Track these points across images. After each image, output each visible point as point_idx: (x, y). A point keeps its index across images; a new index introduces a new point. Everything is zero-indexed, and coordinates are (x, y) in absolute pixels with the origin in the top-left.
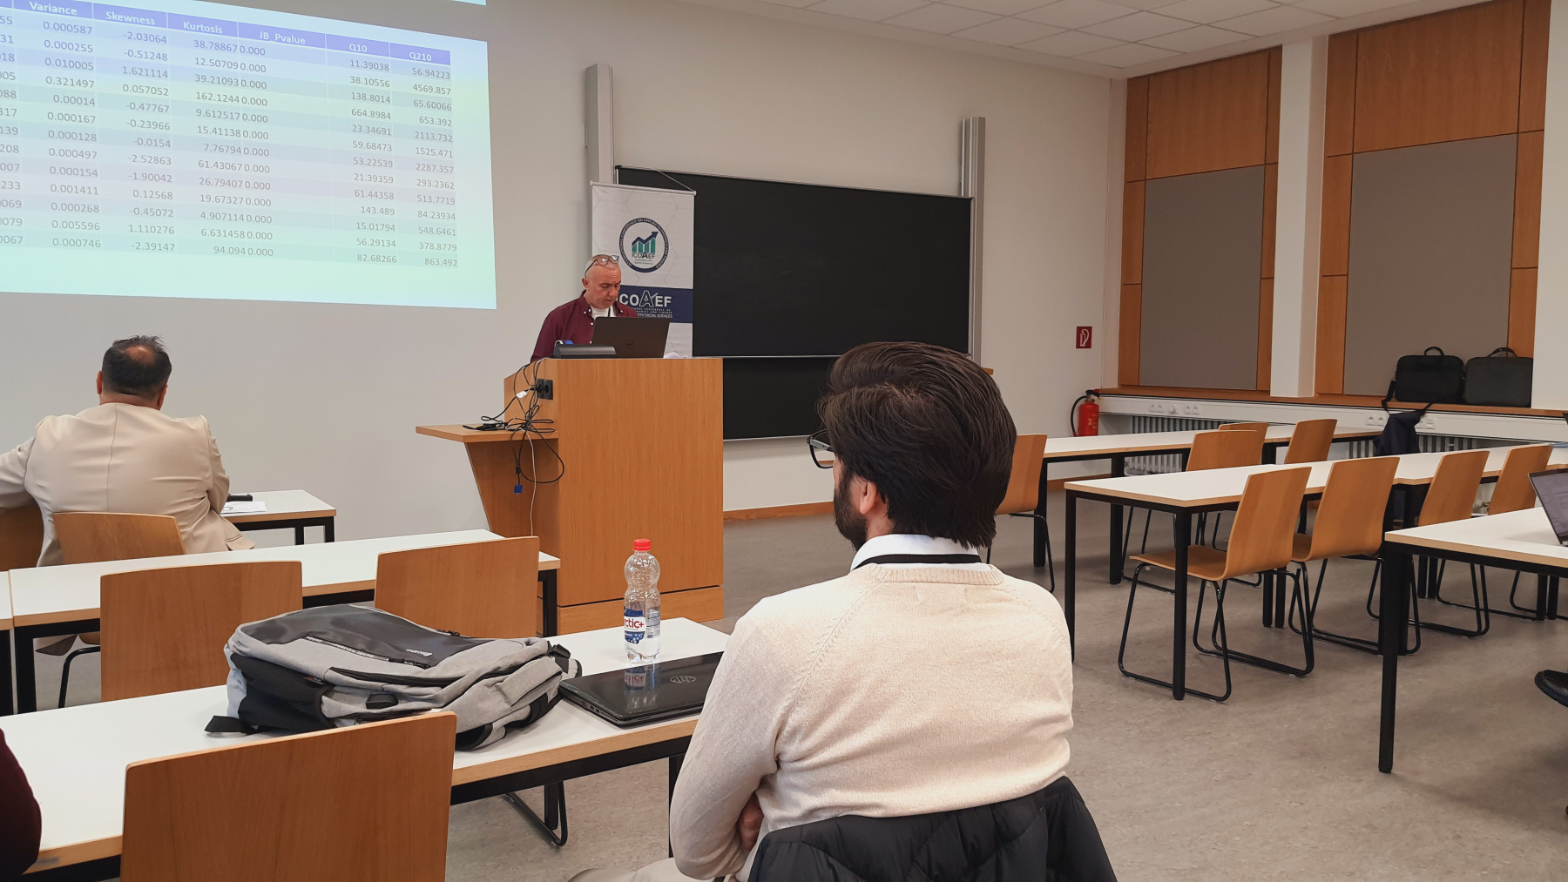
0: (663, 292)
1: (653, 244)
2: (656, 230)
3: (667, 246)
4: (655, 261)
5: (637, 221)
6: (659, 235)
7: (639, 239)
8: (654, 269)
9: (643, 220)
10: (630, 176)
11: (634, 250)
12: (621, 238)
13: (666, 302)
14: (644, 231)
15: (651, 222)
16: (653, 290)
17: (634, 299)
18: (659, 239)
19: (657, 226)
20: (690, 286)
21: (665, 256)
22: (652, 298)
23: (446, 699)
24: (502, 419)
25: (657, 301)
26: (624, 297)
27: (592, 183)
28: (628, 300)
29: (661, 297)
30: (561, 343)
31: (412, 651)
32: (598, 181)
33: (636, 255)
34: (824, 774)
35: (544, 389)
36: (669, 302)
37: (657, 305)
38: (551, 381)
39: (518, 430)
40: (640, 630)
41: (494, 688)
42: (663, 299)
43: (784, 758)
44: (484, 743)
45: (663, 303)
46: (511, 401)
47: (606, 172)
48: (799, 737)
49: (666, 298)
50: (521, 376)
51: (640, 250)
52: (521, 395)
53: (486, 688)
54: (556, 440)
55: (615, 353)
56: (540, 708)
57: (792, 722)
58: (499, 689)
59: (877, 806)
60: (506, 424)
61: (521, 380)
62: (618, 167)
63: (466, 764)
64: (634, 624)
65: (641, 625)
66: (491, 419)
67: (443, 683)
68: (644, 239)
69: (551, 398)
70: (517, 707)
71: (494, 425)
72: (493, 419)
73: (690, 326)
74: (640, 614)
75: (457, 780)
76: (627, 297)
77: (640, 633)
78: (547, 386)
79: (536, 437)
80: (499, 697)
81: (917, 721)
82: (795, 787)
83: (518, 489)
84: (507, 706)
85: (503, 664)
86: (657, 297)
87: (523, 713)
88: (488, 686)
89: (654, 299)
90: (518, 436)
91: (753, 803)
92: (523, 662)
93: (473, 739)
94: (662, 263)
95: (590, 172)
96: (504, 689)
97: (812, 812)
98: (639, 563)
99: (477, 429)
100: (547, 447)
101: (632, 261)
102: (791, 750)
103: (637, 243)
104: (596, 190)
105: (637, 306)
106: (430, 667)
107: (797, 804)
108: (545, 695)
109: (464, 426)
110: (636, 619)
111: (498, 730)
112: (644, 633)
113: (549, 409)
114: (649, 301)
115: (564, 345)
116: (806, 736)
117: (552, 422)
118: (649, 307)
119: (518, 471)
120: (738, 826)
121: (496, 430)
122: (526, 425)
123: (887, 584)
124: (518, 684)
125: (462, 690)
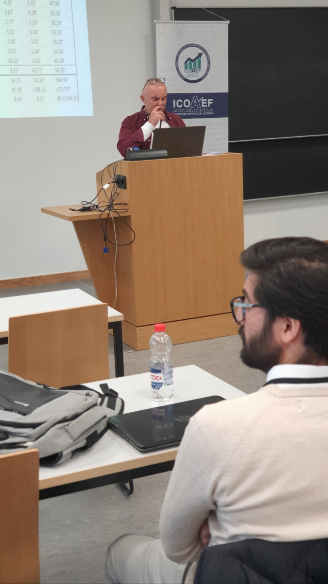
0: (207, 96)
1: (199, 62)
2: (201, 51)
3: (209, 63)
4: (201, 74)
5: (187, 46)
6: (204, 55)
7: (189, 59)
8: (200, 80)
9: (192, 45)
10: (182, 14)
11: (186, 67)
12: (177, 60)
13: (209, 103)
14: (193, 53)
15: (197, 46)
16: (200, 95)
17: (187, 104)
18: (204, 58)
19: (202, 48)
20: (226, 91)
21: (208, 70)
22: (199, 101)
23: (35, 436)
24: (96, 202)
25: (203, 103)
26: (179, 102)
27: (155, 21)
28: (183, 103)
29: (206, 100)
30: (131, 150)
31: (17, 402)
32: (159, 19)
33: (187, 71)
34: (242, 516)
35: (121, 182)
36: (212, 103)
37: (203, 106)
38: (125, 177)
39: (104, 211)
40: (160, 381)
41: (63, 430)
42: (207, 101)
43: (219, 504)
44: (59, 463)
45: (207, 104)
46: (101, 190)
47: (165, 12)
48: (225, 494)
49: (209, 100)
50: (106, 173)
51: (190, 67)
52: (106, 186)
53: (59, 430)
54: (129, 217)
55: (167, 155)
56: (93, 439)
57: (221, 485)
58: (67, 431)
59: (273, 536)
60: (97, 206)
61: (106, 175)
62: (174, 8)
63: (47, 476)
64: (156, 378)
65: (161, 378)
66: (88, 203)
67: (34, 426)
68: (193, 59)
69: (125, 188)
70: (77, 441)
71: (89, 208)
72: (90, 203)
73: (226, 119)
74: (159, 372)
75: (42, 487)
76: (181, 101)
77: (159, 383)
78: (122, 180)
79: (116, 215)
80: (66, 435)
81: (297, 486)
82: (225, 521)
83: (106, 250)
84: (71, 441)
85: (69, 414)
86: (203, 100)
87: (82, 443)
88: (60, 429)
89: (201, 102)
90: (104, 216)
91: (205, 524)
92: (81, 411)
93: (51, 461)
94: (206, 75)
95: (154, 14)
96: (70, 430)
97: (234, 537)
98: (158, 340)
99: (79, 210)
100: (124, 222)
101: (185, 75)
102: (222, 500)
103: (188, 62)
104: (159, 27)
105: (189, 108)
106: (27, 414)
107: (226, 530)
108: (96, 432)
109: (71, 209)
110: (157, 375)
111: (67, 455)
112: (162, 383)
113: (125, 195)
114: (197, 104)
115: (134, 151)
116: (230, 493)
117: (127, 204)
118: (197, 108)
119: (105, 238)
120: (199, 534)
121: (91, 210)
122: (110, 207)
123: (281, 399)
124: (79, 427)
125: (44, 431)
